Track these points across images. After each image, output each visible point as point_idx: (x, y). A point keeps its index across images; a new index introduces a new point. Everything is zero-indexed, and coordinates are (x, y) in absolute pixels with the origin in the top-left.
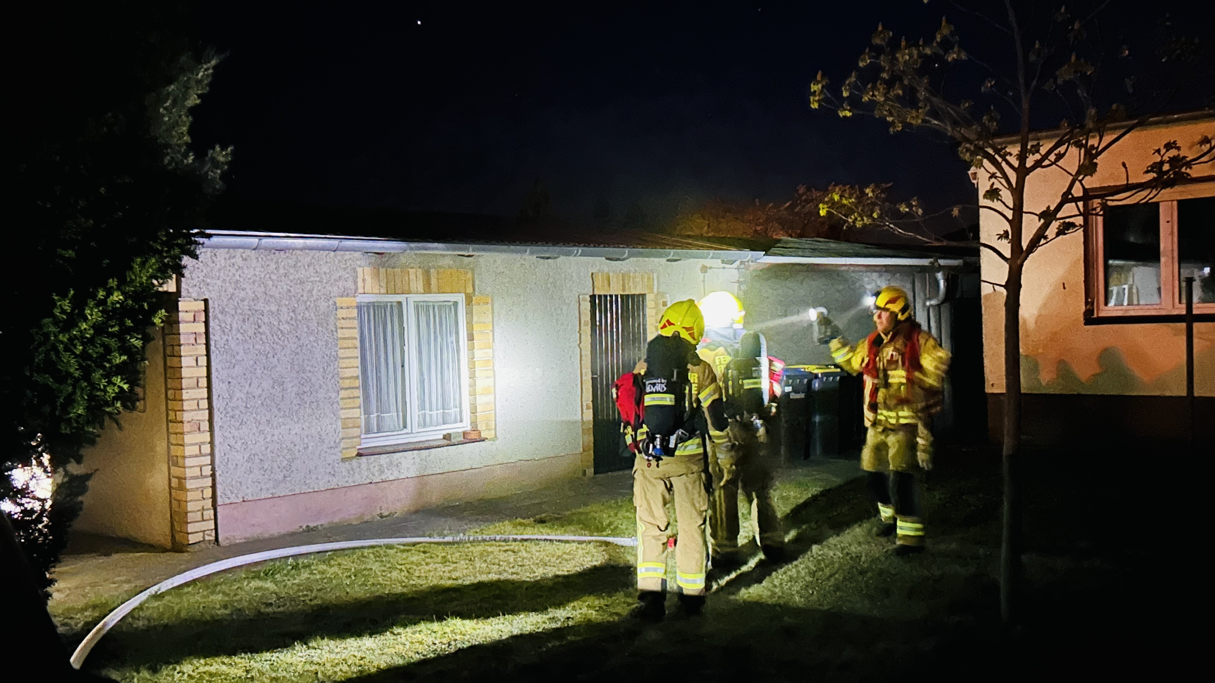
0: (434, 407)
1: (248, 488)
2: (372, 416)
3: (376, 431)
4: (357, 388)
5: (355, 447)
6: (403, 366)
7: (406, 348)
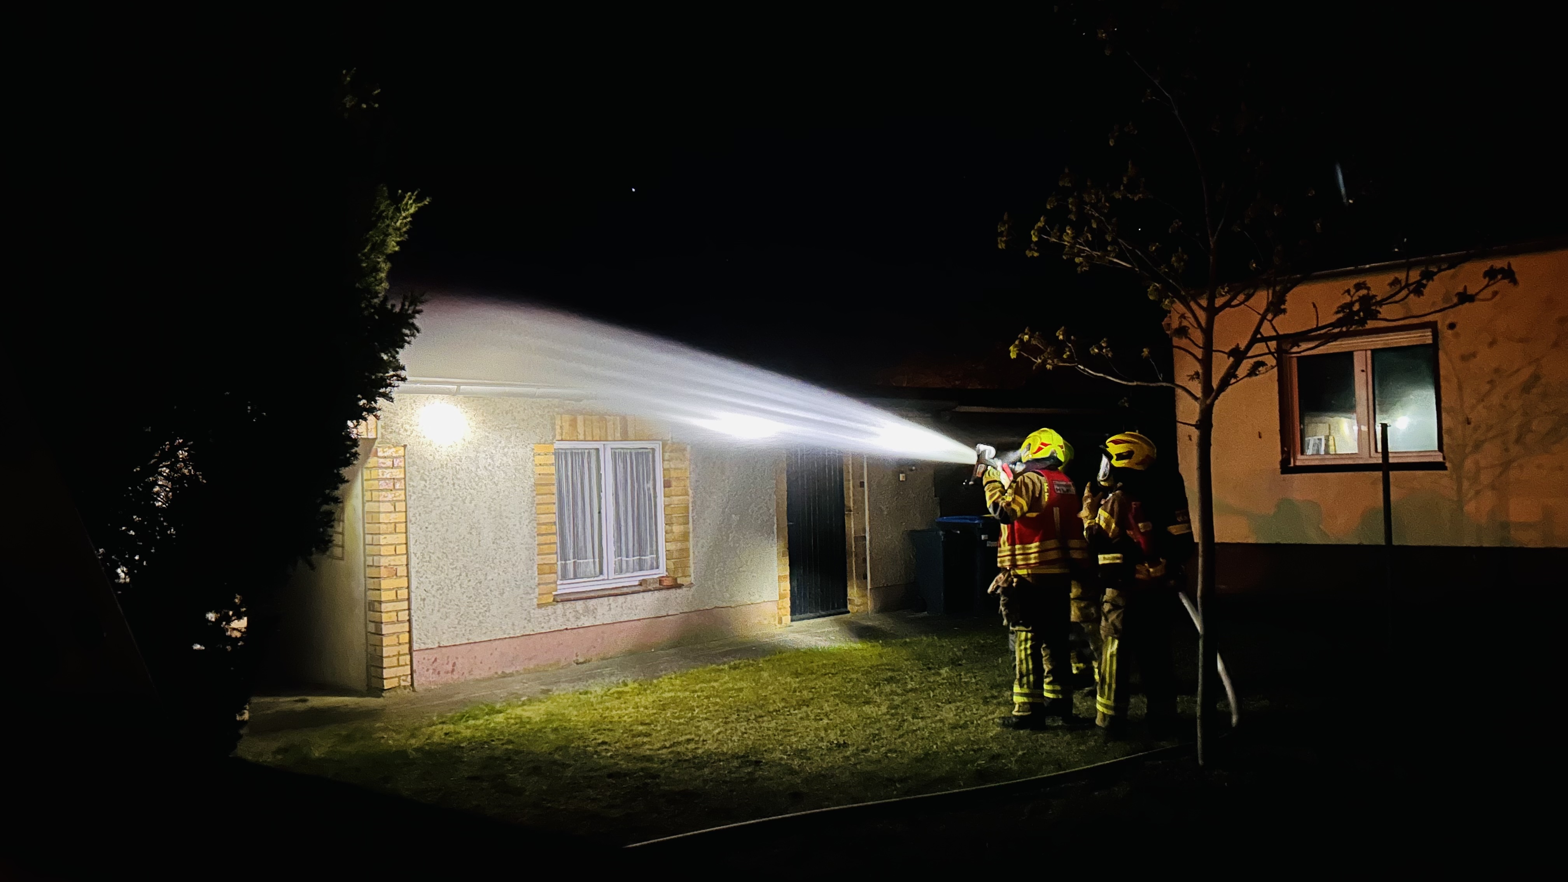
0: (631, 553)
1: (444, 633)
2: (568, 562)
3: (572, 576)
4: (555, 534)
5: (551, 593)
6: (600, 512)
7: (603, 494)
